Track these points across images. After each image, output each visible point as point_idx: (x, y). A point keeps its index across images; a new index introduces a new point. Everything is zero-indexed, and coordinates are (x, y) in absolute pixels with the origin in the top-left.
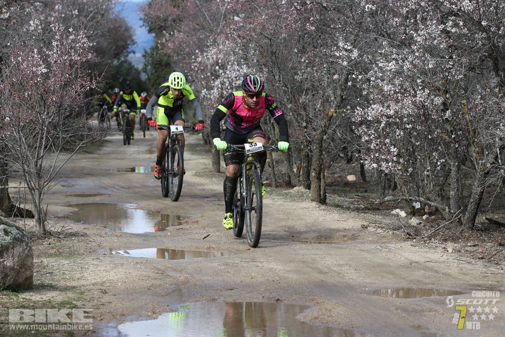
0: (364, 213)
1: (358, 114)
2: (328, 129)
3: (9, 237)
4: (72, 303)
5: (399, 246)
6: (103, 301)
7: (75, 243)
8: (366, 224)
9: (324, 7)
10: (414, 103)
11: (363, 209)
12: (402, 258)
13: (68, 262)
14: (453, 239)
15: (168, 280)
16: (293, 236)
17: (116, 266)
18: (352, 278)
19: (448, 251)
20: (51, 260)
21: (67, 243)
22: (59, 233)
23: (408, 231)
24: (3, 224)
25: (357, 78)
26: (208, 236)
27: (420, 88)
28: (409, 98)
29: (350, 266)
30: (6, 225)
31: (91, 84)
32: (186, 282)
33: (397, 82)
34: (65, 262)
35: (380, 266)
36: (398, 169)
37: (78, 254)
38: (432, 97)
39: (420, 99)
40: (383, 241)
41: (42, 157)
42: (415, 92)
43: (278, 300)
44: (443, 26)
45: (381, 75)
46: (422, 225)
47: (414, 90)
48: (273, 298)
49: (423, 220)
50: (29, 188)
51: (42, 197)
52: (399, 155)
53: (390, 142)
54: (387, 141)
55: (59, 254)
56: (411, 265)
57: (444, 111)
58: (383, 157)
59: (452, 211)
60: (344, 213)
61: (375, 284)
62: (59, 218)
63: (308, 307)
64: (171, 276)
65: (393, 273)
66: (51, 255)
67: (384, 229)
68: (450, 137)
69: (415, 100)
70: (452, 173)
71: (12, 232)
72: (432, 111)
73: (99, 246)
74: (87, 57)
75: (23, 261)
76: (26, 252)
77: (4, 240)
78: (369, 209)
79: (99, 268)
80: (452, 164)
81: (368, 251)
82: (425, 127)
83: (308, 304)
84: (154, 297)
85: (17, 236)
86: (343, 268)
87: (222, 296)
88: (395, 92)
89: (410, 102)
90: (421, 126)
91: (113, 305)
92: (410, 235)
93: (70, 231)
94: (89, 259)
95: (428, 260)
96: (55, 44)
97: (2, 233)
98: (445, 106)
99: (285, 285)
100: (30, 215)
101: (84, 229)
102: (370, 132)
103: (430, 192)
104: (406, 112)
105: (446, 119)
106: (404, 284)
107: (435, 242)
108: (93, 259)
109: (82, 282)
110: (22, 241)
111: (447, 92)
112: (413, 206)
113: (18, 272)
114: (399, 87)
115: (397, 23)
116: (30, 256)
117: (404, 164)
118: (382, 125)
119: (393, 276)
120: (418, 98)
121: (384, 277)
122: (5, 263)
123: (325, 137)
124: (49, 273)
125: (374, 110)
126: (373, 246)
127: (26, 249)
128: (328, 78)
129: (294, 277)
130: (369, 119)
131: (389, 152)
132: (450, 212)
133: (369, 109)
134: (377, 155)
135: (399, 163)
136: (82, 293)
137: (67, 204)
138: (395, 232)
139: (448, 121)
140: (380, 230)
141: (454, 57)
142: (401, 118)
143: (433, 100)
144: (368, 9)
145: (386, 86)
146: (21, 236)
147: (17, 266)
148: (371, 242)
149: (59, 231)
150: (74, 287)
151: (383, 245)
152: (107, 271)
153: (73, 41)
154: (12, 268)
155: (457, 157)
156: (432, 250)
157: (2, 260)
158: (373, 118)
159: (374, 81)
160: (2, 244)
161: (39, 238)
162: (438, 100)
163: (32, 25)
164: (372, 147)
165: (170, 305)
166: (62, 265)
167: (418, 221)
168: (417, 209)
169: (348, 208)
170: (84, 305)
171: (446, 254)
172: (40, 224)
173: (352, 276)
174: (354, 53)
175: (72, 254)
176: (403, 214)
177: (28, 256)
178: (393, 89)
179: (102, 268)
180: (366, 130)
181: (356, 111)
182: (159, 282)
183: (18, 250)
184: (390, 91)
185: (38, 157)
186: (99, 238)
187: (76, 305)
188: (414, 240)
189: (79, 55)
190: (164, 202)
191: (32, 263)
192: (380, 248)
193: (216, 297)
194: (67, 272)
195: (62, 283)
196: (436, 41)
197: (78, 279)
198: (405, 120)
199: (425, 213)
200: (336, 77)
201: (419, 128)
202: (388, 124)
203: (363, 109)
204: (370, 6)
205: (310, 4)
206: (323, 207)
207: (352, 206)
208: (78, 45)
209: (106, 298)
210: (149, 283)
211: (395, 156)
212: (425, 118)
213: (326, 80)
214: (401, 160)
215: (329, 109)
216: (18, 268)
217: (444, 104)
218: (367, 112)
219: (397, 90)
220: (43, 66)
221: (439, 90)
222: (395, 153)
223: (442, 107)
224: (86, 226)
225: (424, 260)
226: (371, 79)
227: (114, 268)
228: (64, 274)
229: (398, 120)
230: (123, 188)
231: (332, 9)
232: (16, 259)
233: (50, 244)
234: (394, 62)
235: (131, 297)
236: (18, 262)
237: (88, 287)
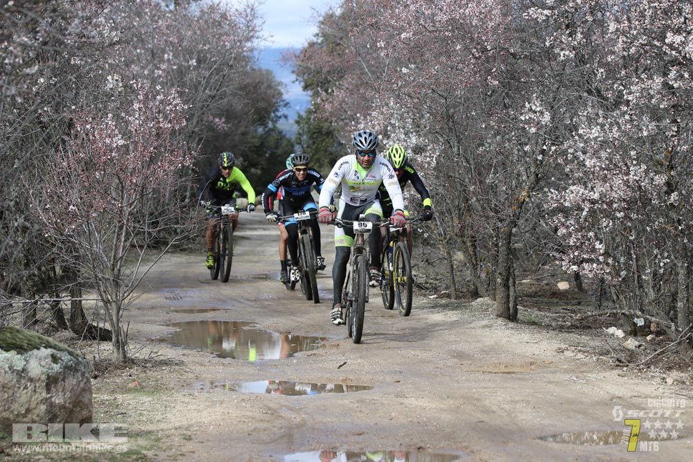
0: (568, 332)
1: (552, 198)
2: (518, 219)
3: (59, 365)
4: (140, 453)
5: (602, 377)
6: (184, 449)
7: (164, 374)
8: (563, 346)
9: (512, 54)
10: (626, 183)
11: (568, 328)
12: (601, 393)
13: (150, 399)
14: (680, 366)
15: (278, 423)
16: (461, 364)
17: (214, 404)
18: (525, 419)
19: (666, 382)
20: (128, 396)
21: (154, 374)
22: (146, 361)
23: (618, 356)
24: (51, 347)
25: (550, 150)
26: (345, 363)
27: (635, 162)
28: (620, 176)
29: (528, 403)
30: (55, 348)
31: (183, 160)
32: (301, 426)
33: (603, 155)
34: (146, 399)
35: (571, 402)
36: (606, 273)
37: (166, 389)
38: (652, 174)
39: (635, 177)
40: (582, 370)
41: (122, 257)
42: (628, 168)
43: (419, 448)
44: (662, 80)
45: (582, 145)
46: (642, 348)
47: (626, 165)
48: (414, 445)
49: (646, 342)
50: (103, 300)
51: (121, 312)
52: (608, 253)
53: (596, 236)
54: (591, 234)
55: (140, 389)
56: (612, 401)
57: (668, 193)
58: (585, 256)
59: (680, 329)
60: (539, 332)
61: (556, 426)
62: (153, 340)
63: (456, 457)
64: (283, 418)
65: (584, 413)
66: (129, 391)
67: (586, 354)
68: (676, 228)
69: (628, 180)
70: (679, 278)
71: (63, 358)
72: (652, 194)
73: (197, 378)
74: (181, 124)
75: (78, 396)
76: (82, 385)
77: (52, 369)
78: (577, 328)
79: (189, 407)
80: (680, 265)
81: (557, 383)
82: (642, 215)
83: (460, 453)
84: (254, 445)
85: (69, 364)
86: (518, 406)
87: (346, 443)
88: (602, 169)
89: (621, 181)
90: (637, 215)
91: (196, 455)
92: (620, 361)
93: (162, 358)
94: (179, 396)
95: (636, 394)
96: (136, 106)
97: (49, 360)
98: (671, 187)
99: (433, 428)
100: (105, 336)
101: (184, 355)
102: (568, 222)
103: (650, 303)
104: (616, 196)
105: (672, 204)
106: (594, 426)
107: (655, 371)
108: (185, 395)
109: (162, 426)
110: (76, 370)
111: (672, 168)
112: (634, 323)
113: (71, 412)
114: (607, 163)
115: (602, 76)
116: (87, 390)
117: (614, 266)
118: (584, 213)
119: (583, 416)
120: (631, 176)
121: (569, 417)
122: (53, 400)
123: (514, 230)
124: (122, 414)
125: (574, 193)
126: (567, 377)
127: (82, 380)
128: (519, 150)
129: (446, 417)
130: (566, 205)
131: (594, 250)
132: (676, 330)
133: (567, 191)
134: (576, 254)
135: (608, 264)
136: (158, 440)
137: (168, 323)
138: (601, 357)
139: (674, 207)
140: (580, 356)
141: (679, 121)
142: (610, 204)
143: (652, 179)
144: (564, 56)
145: (589, 160)
146: (76, 364)
147: (69, 403)
148: (566, 371)
149: (147, 358)
150: (150, 432)
151: (581, 375)
152: (199, 411)
153: (162, 102)
154: (63, 407)
155: (686, 256)
156: (646, 381)
157: (49, 395)
158: (571, 203)
159: (573, 154)
160: (48, 375)
161: (117, 368)
162: (660, 180)
163: (111, 81)
164: (571, 243)
165: (274, 455)
166: (142, 404)
167: (637, 343)
168: (640, 326)
169: (548, 327)
170: (156, 455)
171: (662, 387)
172: (119, 349)
173: (528, 417)
174: (545, 116)
175: (158, 389)
176: (620, 333)
177: (84, 390)
178: (598, 164)
179: (194, 407)
180: (564, 220)
181: (549, 194)
182: (265, 425)
183: (71, 381)
184: (595, 166)
185: (114, 259)
186: (198, 368)
187: (145, 456)
188: (625, 369)
189: (170, 122)
190: (298, 319)
191: (90, 400)
192: (575, 379)
193: (338, 445)
194: (145, 412)
195: (136, 427)
196: (654, 100)
197: (158, 421)
198: (615, 205)
199: (651, 333)
200: (527, 148)
201: (634, 216)
202: (592, 212)
203: (559, 192)
204: (567, 53)
205: (492, 49)
206: (511, 325)
207: (554, 324)
208: (168, 108)
209: (190, 446)
210: (251, 426)
211: (600, 255)
212: (643, 203)
213: (516, 152)
214: (610, 261)
215: (520, 192)
216: (71, 406)
217: (668, 184)
218: (564, 196)
219: (603, 166)
220: (120, 136)
221: (662, 165)
222: (601, 251)
223: (665, 188)
224: (185, 352)
225: (629, 394)
226: (569, 151)
227: (208, 406)
228: (141, 414)
229: (605, 206)
230: (248, 300)
231: (522, 56)
232: (68, 394)
233: (130, 376)
234: (598, 127)
235: (222, 444)
236: (70, 398)
237: (167, 433)
